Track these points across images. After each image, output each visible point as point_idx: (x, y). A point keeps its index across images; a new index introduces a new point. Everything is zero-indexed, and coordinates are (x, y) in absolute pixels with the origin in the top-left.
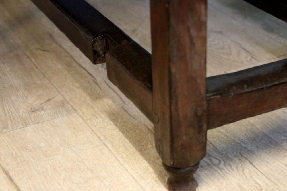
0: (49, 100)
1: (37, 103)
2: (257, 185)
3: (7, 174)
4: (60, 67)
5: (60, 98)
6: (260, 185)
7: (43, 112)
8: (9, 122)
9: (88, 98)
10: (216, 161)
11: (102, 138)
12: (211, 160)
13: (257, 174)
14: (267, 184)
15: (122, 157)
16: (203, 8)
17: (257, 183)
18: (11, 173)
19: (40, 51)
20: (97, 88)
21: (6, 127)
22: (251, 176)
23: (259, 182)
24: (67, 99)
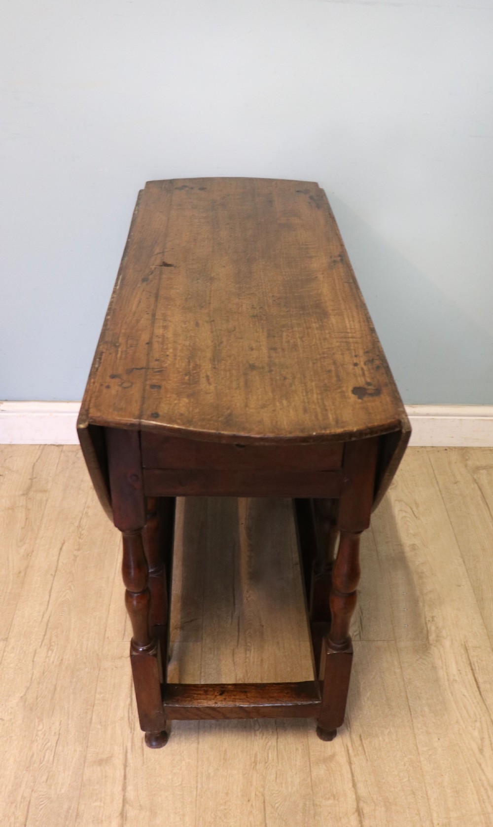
0: (192, 621)
2: (266, 758)
6: (268, 758)
12: (255, 724)
13: (274, 749)
14: (273, 760)
17: (268, 756)
22: (269, 749)
23: (270, 755)
24: (204, 625)
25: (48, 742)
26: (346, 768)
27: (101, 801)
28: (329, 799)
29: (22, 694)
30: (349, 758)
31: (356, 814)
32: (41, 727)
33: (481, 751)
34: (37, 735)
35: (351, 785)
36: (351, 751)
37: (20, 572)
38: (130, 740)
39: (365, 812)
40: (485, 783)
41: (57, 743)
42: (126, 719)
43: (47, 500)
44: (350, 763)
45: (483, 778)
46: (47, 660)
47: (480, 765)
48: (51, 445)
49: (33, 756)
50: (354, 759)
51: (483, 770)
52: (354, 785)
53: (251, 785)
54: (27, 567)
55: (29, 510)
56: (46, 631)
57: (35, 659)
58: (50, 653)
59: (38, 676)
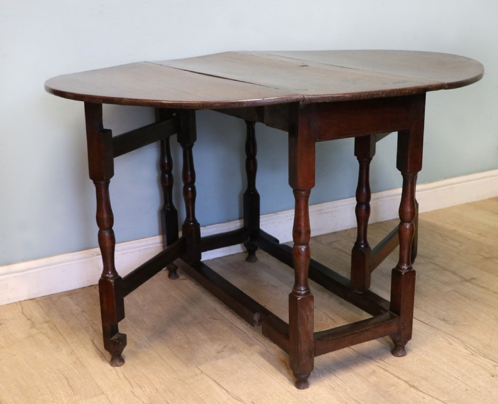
0: (225, 346)
1: (219, 348)
3: (215, 381)
4: (226, 328)
5: (231, 346)
7: (224, 353)
8: (208, 358)
9: (246, 345)
10: (317, 375)
11: (259, 365)
14: (342, 383)
15: (271, 374)
16: (312, 303)
17: (337, 383)
18: (218, 381)
19: (212, 320)
20: (250, 340)
21: (207, 360)
22: (335, 381)
24: (235, 346)
26: (386, 373)
28: (390, 387)
30: (384, 369)
31: (412, 388)
33: (451, 344)
35: (397, 379)
36: (382, 366)
37: (75, 362)
39: (415, 385)
40: (467, 355)
42: (232, 398)
43: (54, 325)
44: (387, 371)
45: (463, 353)
46: (146, 392)
47: (456, 349)
48: (25, 300)
50: (387, 369)
51: (460, 351)
52: (398, 378)
53: (341, 397)
54: (78, 359)
55: (45, 333)
56: (129, 381)
57: (136, 395)
58: (143, 389)
59: (147, 401)
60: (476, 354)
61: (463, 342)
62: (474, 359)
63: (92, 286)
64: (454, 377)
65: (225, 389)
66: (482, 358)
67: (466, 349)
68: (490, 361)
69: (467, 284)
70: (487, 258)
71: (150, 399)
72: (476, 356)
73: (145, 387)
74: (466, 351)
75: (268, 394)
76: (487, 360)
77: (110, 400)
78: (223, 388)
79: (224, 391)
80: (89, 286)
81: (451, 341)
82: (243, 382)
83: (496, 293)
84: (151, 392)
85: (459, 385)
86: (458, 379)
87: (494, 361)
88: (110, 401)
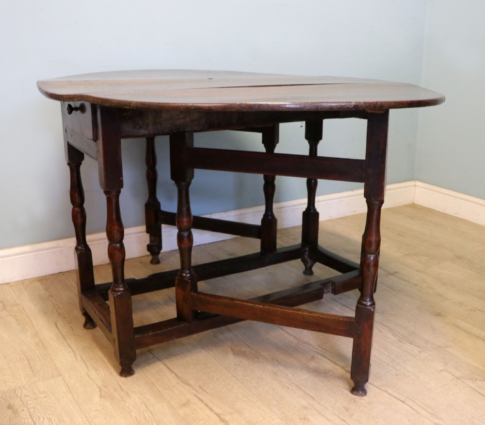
13: (280, 365)
17: (279, 369)
22: (277, 366)
25: (140, 409)
26: (324, 359)
27: (203, 420)
29: (99, 395)
30: (322, 355)
32: (128, 404)
34: (129, 409)
36: (320, 352)
37: (38, 344)
38: (193, 390)
40: (395, 342)
41: (146, 407)
42: (180, 382)
43: (23, 308)
45: (391, 340)
46: (100, 375)
47: (385, 336)
49: (136, 418)
50: (324, 354)
51: (389, 338)
52: (335, 364)
53: (283, 382)
54: (41, 340)
55: (14, 316)
56: (85, 363)
57: (91, 377)
58: (98, 372)
59: (101, 384)
60: (403, 341)
61: (391, 329)
62: (401, 346)
63: (61, 273)
64: (385, 362)
65: (175, 374)
66: (409, 344)
67: (394, 336)
68: (416, 347)
69: (391, 277)
70: (406, 255)
71: (104, 382)
72: (403, 343)
73: (100, 370)
74: (394, 338)
75: (215, 378)
76: (413, 346)
77: (67, 381)
78: (173, 372)
79: (174, 375)
80: (59, 273)
81: (380, 328)
82: (192, 366)
83: (416, 285)
84: (105, 375)
85: (390, 370)
86: (389, 364)
87: (419, 347)
88: (66, 383)
